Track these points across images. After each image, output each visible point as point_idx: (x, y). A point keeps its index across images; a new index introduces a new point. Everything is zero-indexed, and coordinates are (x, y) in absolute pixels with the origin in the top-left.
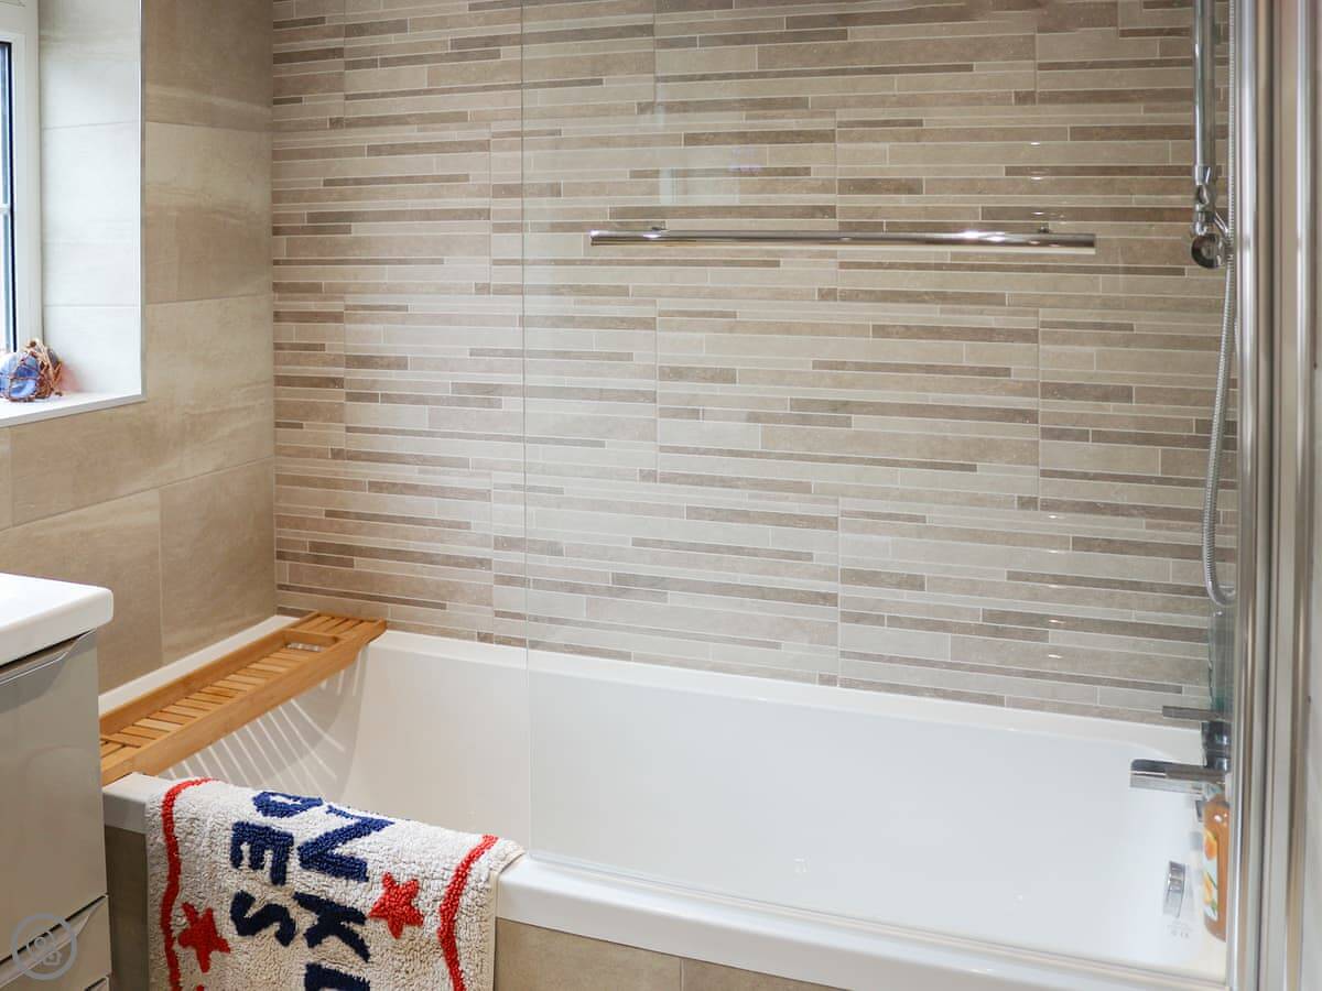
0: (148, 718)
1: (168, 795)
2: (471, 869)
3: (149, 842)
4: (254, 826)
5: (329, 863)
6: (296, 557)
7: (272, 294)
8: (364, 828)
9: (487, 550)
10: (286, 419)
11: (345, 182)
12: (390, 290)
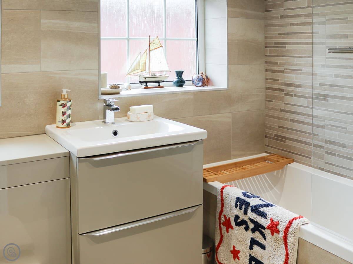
0: (224, 170)
1: (222, 187)
2: (293, 222)
3: (217, 198)
4: (241, 199)
5: (258, 212)
6: (270, 138)
7: (265, 64)
8: (267, 205)
9: (323, 143)
10: (268, 99)
11: (284, 34)
12: (297, 65)
